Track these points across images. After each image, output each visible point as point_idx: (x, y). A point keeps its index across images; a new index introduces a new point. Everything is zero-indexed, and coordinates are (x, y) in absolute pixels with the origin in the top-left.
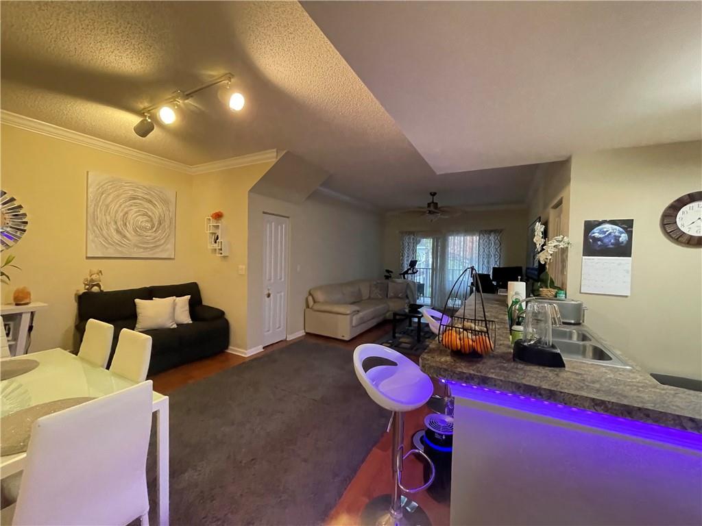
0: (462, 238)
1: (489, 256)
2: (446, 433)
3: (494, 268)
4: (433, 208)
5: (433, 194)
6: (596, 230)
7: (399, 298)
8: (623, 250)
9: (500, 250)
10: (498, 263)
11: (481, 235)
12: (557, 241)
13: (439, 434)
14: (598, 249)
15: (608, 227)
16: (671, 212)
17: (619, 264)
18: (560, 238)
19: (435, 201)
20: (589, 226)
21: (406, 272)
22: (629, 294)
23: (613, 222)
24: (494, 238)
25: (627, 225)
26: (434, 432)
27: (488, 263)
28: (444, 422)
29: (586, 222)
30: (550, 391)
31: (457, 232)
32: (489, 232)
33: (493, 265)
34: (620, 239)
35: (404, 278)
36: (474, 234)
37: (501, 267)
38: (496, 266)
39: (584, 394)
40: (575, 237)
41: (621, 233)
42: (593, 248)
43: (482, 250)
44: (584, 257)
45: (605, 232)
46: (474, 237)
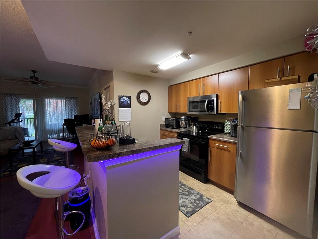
0: (55, 100)
1: (71, 110)
2: (83, 195)
3: (74, 116)
4: (35, 80)
5: (35, 72)
6: (122, 99)
7: (9, 139)
8: (129, 106)
9: (77, 107)
10: (76, 113)
11: (66, 99)
12: (111, 102)
13: (80, 197)
14: (123, 105)
15: (125, 98)
16: (139, 95)
17: (128, 111)
18: (111, 101)
19: (36, 76)
20: (120, 98)
21: (12, 121)
22: (131, 120)
23: (126, 97)
24: (74, 101)
25: (129, 97)
26: (77, 198)
27: (71, 113)
28: (80, 190)
29: (119, 96)
30: (140, 149)
31: (50, 97)
32: (71, 98)
33: (74, 114)
34: (128, 102)
35: (10, 125)
36: (63, 99)
37: (78, 115)
38: (75, 115)
39: (147, 147)
40: (116, 101)
41: (128, 100)
42: (122, 105)
43: (67, 107)
44: (119, 108)
45: (124, 100)
46: (62, 100)
